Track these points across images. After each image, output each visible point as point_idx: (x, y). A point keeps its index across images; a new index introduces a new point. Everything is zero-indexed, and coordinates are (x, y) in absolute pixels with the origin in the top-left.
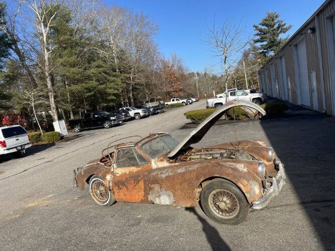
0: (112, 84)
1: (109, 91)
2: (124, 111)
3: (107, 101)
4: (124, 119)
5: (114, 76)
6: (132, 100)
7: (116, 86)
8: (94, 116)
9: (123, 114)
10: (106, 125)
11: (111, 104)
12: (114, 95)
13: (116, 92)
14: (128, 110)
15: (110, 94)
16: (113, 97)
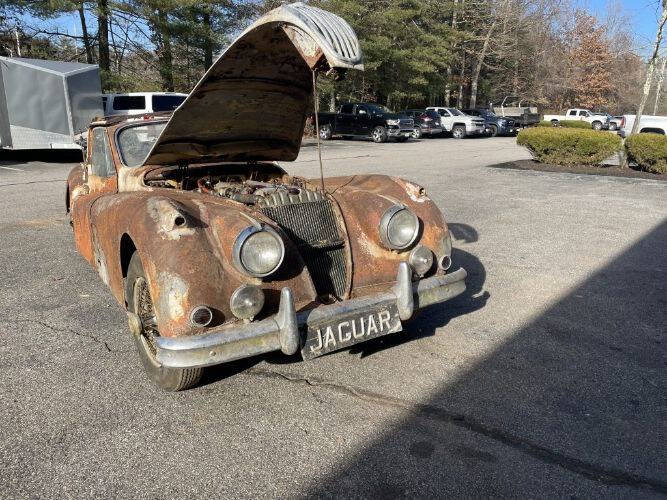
0: (426, 50)
1: (417, 65)
2: (431, 114)
3: (407, 87)
4: (424, 131)
5: (435, 33)
6: (474, 98)
7: (433, 57)
8: (358, 112)
9: (426, 120)
10: (377, 136)
11: (417, 96)
12: (426, 75)
13: (430, 69)
14: (443, 113)
15: (417, 74)
16: (423, 81)
